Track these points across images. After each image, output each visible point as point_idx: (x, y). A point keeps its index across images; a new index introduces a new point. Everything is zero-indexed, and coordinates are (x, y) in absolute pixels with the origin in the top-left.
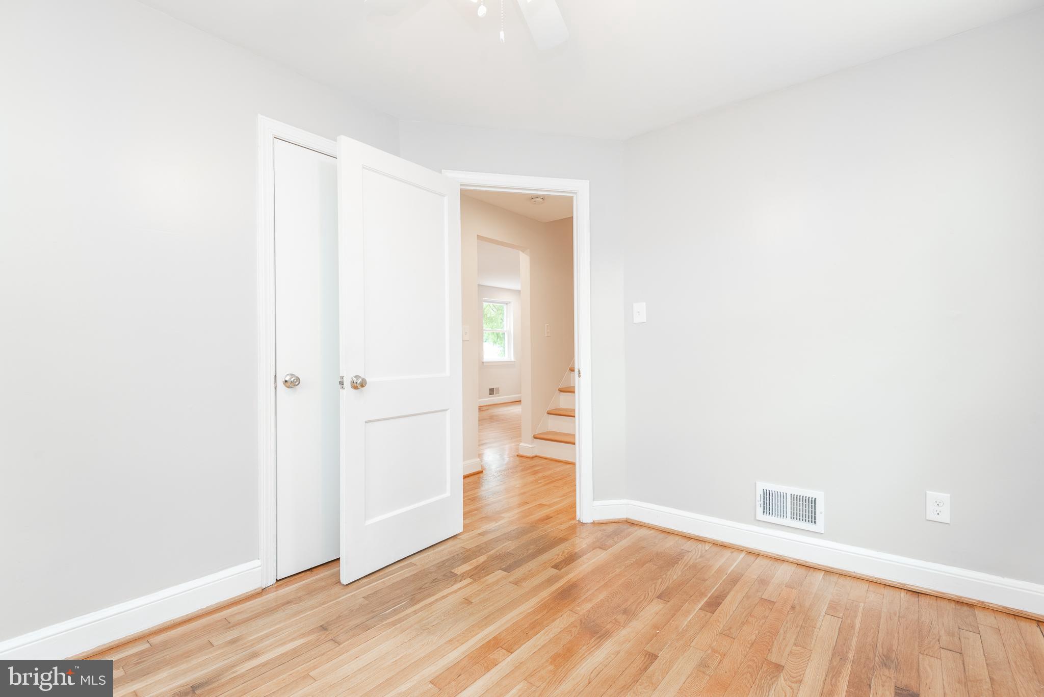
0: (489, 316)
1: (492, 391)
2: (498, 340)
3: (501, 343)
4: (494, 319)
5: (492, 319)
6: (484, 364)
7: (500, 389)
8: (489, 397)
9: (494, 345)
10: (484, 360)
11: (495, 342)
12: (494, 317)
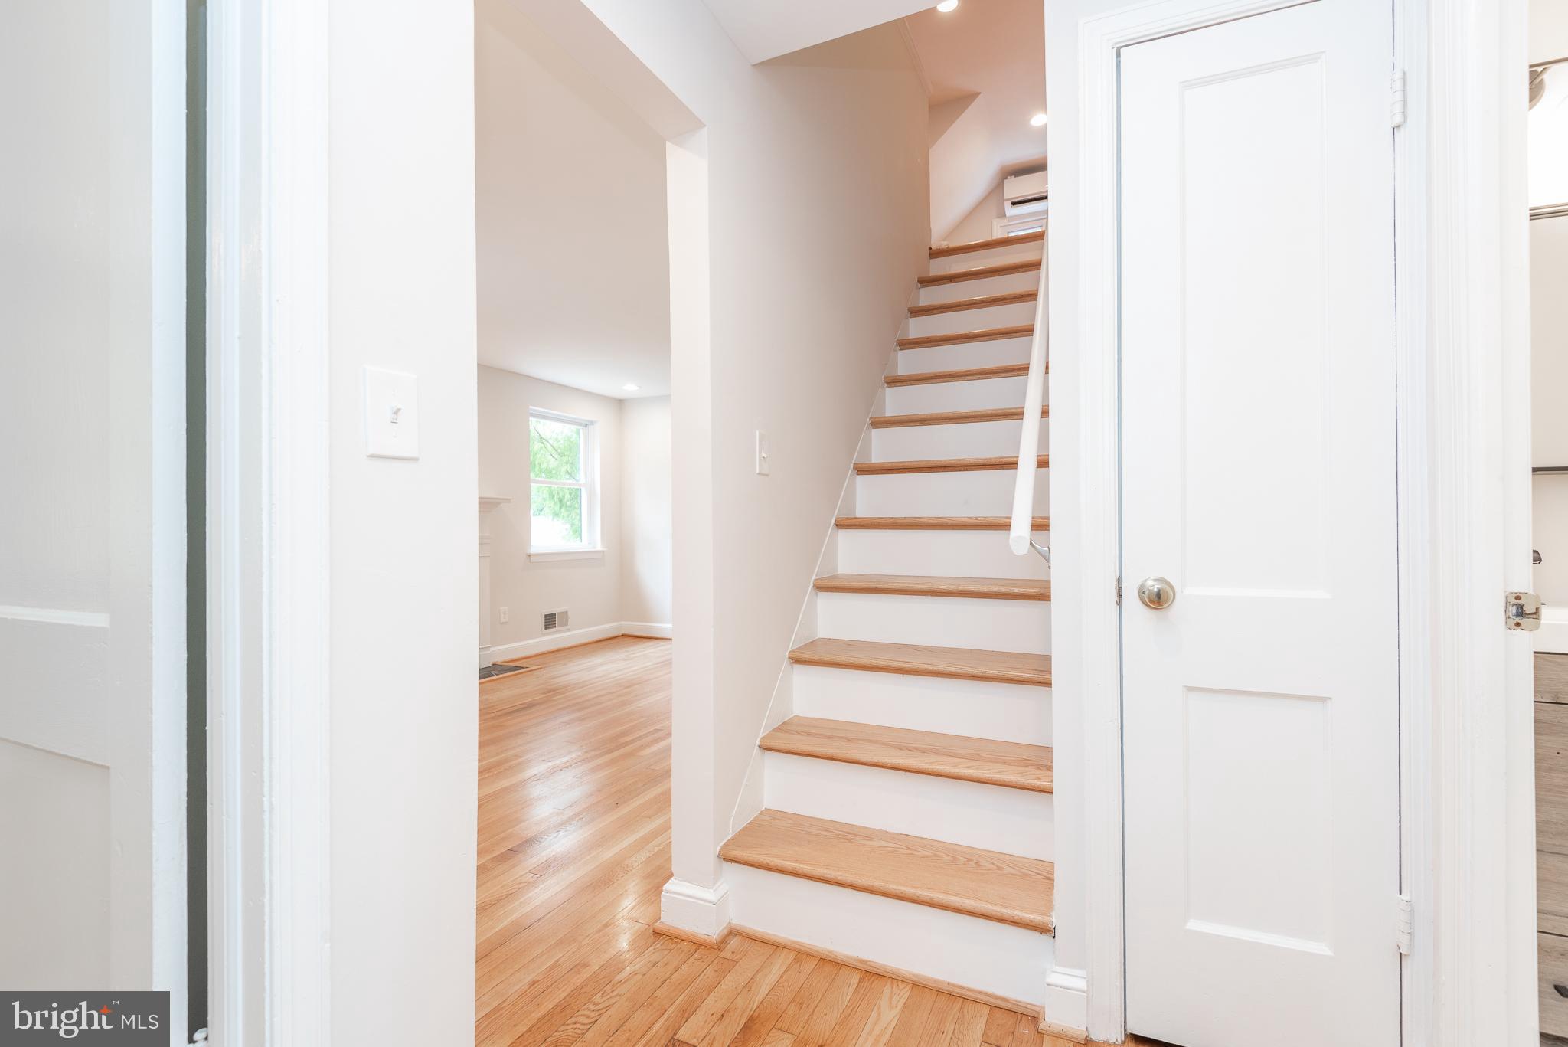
0: (544, 465)
1: (550, 621)
2: (562, 510)
3: (568, 516)
4: (554, 472)
5: (551, 472)
6: (533, 559)
7: (569, 614)
8: (544, 635)
9: (553, 519)
10: (533, 550)
11: (556, 515)
12: (554, 469)
